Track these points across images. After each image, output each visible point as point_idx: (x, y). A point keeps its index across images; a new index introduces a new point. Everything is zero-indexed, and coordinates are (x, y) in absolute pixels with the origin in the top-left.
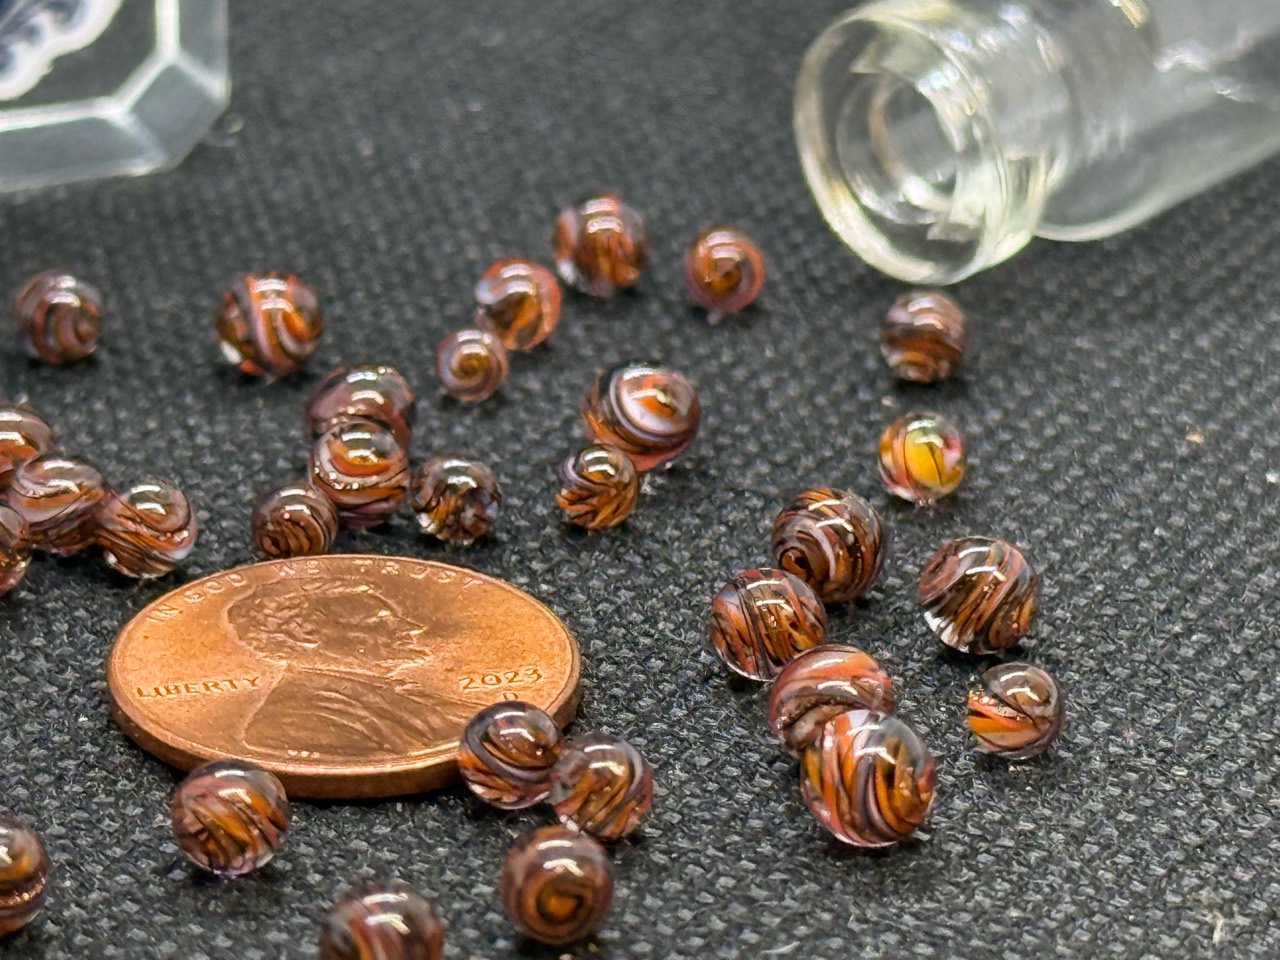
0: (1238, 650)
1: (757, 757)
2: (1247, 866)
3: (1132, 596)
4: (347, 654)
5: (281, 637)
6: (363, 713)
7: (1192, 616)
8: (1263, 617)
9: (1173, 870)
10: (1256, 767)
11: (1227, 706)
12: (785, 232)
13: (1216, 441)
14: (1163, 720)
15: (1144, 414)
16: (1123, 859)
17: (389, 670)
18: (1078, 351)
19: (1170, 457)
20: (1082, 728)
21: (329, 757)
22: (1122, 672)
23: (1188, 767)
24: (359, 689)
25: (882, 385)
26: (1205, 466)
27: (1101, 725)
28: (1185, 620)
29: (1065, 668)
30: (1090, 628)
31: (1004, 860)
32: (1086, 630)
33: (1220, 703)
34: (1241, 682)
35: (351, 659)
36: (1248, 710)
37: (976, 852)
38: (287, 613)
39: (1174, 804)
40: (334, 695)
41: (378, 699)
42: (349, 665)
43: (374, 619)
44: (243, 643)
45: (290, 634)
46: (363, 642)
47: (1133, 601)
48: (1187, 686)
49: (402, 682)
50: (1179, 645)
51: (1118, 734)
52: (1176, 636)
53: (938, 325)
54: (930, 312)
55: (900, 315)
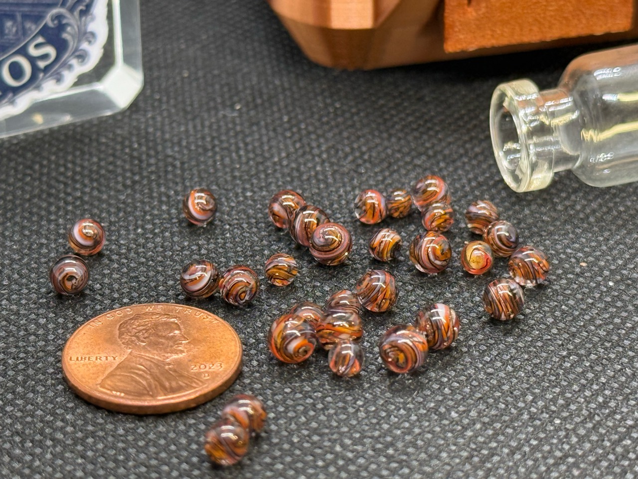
0: (588, 364)
1: (393, 407)
2: (578, 468)
3: (549, 337)
4: (154, 349)
5: (134, 338)
6: (148, 377)
7: (572, 347)
8: (599, 349)
9: (548, 468)
10: (588, 420)
11: (579, 391)
12: (438, 163)
13: (591, 265)
14: (554, 396)
15: (564, 253)
16: (530, 463)
17: (167, 358)
18: (543, 221)
19: (572, 273)
20: (521, 399)
21: (127, 396)
22: (541, 373)
23: (561, 419)
24: (153, 365)
25: (465, 235)
26: (585, 278)
27: (530, 398)
28: (568, 349)
29: (519, 371)
30: (531, 352)
31: (483, 461)
32: (529, 353)
33: (577, 390)
34: (587, 380)
35: (155, 352)
36: (588, 393)
37: (472, 456)
38: (141, 328)
39: (553, 437)
40: (142, 367)
41: (157, 371)
42: (153, 354)
43: (172, 334)
44: (119, 340)
45: (138, 337)
46: (163, 344)
47: (549, 340)
48: (565, 380)
49: (169, 364)
50: (565, 361)
51: (536, 403)
52: (564, 357)
53: (488, 214)
54: (484, 208)
55: (473, 209)
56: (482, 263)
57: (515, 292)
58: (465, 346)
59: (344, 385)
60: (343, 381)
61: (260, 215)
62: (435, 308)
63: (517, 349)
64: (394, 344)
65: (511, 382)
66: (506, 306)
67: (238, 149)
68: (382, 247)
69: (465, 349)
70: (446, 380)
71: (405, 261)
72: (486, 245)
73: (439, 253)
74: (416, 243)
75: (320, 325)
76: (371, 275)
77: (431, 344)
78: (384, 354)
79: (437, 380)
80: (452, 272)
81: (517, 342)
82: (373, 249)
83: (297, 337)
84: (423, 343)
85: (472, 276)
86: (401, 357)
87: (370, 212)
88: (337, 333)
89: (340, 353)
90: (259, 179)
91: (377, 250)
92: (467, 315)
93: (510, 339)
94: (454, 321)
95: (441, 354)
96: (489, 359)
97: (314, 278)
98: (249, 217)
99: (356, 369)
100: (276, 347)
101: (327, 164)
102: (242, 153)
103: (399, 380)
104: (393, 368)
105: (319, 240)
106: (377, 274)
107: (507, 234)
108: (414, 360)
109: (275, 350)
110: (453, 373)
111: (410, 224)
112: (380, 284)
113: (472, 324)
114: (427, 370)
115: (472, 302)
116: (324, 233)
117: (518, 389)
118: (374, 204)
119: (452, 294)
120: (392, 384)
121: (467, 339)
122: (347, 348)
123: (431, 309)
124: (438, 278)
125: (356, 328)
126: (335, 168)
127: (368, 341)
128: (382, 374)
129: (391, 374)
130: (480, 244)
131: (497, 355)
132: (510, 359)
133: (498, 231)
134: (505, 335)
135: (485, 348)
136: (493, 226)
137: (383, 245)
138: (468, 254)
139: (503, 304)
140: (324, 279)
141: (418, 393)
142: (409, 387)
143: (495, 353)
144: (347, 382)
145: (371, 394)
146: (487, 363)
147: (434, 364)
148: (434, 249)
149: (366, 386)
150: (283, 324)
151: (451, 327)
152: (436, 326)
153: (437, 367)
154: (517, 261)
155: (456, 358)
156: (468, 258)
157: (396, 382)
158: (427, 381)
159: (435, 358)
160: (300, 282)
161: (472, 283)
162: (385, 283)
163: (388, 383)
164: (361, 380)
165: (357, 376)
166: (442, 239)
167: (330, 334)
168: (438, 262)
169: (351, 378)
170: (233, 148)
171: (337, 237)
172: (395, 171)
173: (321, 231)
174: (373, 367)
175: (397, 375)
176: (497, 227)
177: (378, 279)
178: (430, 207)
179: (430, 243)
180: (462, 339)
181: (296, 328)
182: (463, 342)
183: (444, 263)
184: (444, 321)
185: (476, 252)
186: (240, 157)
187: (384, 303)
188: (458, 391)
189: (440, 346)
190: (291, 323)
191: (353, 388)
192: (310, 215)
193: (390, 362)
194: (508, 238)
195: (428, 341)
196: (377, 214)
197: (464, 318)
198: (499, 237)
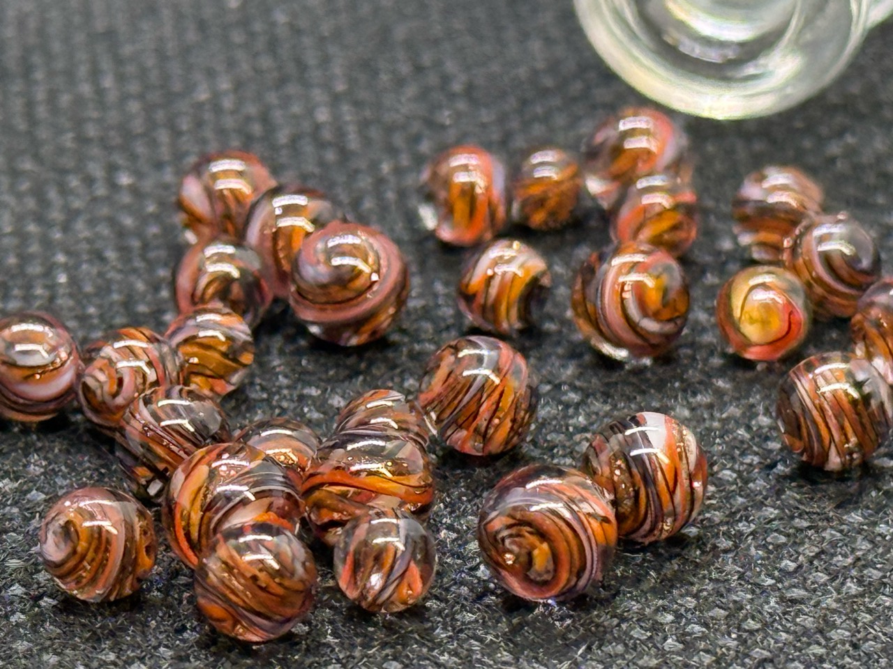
53: (794, 204)
54: (784, 188)
55: (752, 191)
56: (777, 326)
57: (867, 389)
58: (727, 535)
59: (381, 635)
60: (375, 625)
61: (154, 230)
62: (638, 424)
63: (872, 542)
64: (518, 516)
65: (856, 621)
66: (842, 428)
67: (95, 74)
68: (493, 291)
69: (724, 543)
70: (670, 618)
71: (560, 332)
72: (790, 276)
73: (654, 299)
74: (589, 273)
75: (312, 475)
76: (456, 349)
77: (629, 524)
78: (491, 546)
79: (642, 618)
80: (694, 359)
81: (875, 524)
82: (469, 298)
83: (244, 502)
84: (605, 520)
85: (749, 365)
86: (541, 552)
87: (461, 207)
88: (365, 495)
89: (365, 543)
90: (153, 144)
91: (480, 300)
92: (733, 459)
93: (855, 517)
94: (692, 458)
95: (657, 555)
96: (792, 566)
97: (302, 378)
98: (121, 233)
99: (414, 588)
100: (188, 535)
101: (345, 108)
102: (108, 82)
103: (536, 619)
104: (518, 588)
105: (315, 271)
106: (475, 346)
107: (847, 250)
108: (577, 563)
109: (185, 545)
110: (691, 602)
111: (577, 243)
112: (484, 371)
113: (746, 482)
114: (614, 596)
115: (749, 428)
116: (330, 253)
117: (875, 638)
118: (472, 186)
119: (692, 409)
120: (516, 630)
121: (732, 518)
122: (386, 530)
123: (626, 427)
124: (654, 373)
125: (414, 480)
126: (368, 113)
127: (450, 528)
128: (488, 606)
129: (514, 605)
130: (769, 273)
131: (817, 556)
132: (854, 565)
133: (821, 240)
134: (838, 507)
135: (783, 539)
136: (809, 228)
137: (496, 283)
138: (737, 302)
139: (833, 422)
140: (329, 381)
141: (589, 649)
142: (564, 638)
143: (809, 550)
144: (389, 628)
145: (456, 654)
146: (790, 574)
147: (638, 580)
148: (639, 288)
149: (441, 634)
150: (203, 470)
151: (683, 475)
152: (641, 471)
153: (645, 586)
154: (875, 313)
155: (697, 565)
156: (737, 313)
157: (527, 624)
158: (615, 621)
159: (640, 565)
160: (263, 389)
161: (751, 382)
162: (497, 370)
163: (503, 626)
164: (428, 620)
165: (416, 612)
166: (664, 259)
167: (344, 495)
168: (650, 325)
169: (400, 615)
170: (83, 70)
171: (366, 261)
172: (536, 118)
173: (320, 246)
174: (464, 590)
175: (529, 606)
176: (817, 233)
177: (480, 360)
178: (633, 190)
179: (629, 272)
180: (717, 520)
181: (242, 477)
182: (721, 523)
183: (669, 328)
184: (665, 460)
185: (761, 296)
186: (100, 92)
187: (498, 426)
188: (702, 645)
189: (651, 531)
190: (225, 464)
191: (404, 641)
192: (289, 210)
193: (510, 569)
194: (852, 261)
195: (620, 517)
196: (482, 211)
197: (724, 467)
198: (827, 259)
